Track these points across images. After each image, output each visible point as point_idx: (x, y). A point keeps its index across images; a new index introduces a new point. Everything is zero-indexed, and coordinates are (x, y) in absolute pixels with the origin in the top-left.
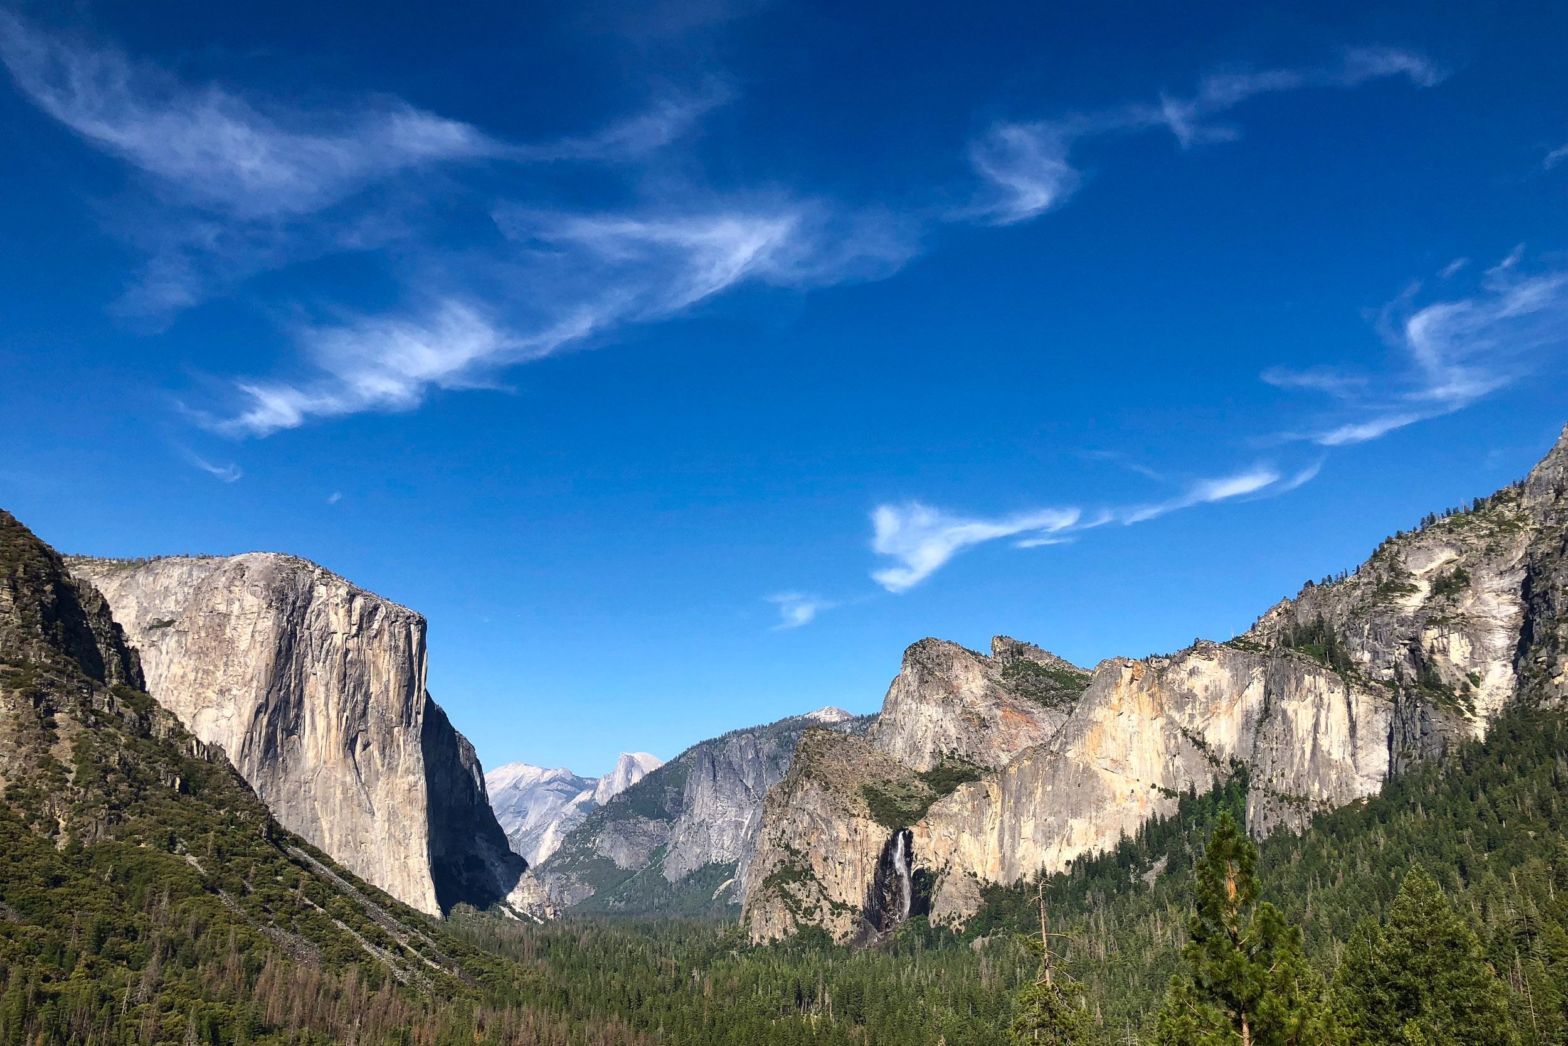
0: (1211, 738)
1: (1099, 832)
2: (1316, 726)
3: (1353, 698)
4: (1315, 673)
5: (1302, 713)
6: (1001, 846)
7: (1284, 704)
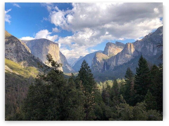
0: (138, 50)
1: (126, 61)
2: (149, 48)
3: (154, 45)
4: (150, 43)
5: (148, 47)
6: (116, 62)
7: (146, 46)
